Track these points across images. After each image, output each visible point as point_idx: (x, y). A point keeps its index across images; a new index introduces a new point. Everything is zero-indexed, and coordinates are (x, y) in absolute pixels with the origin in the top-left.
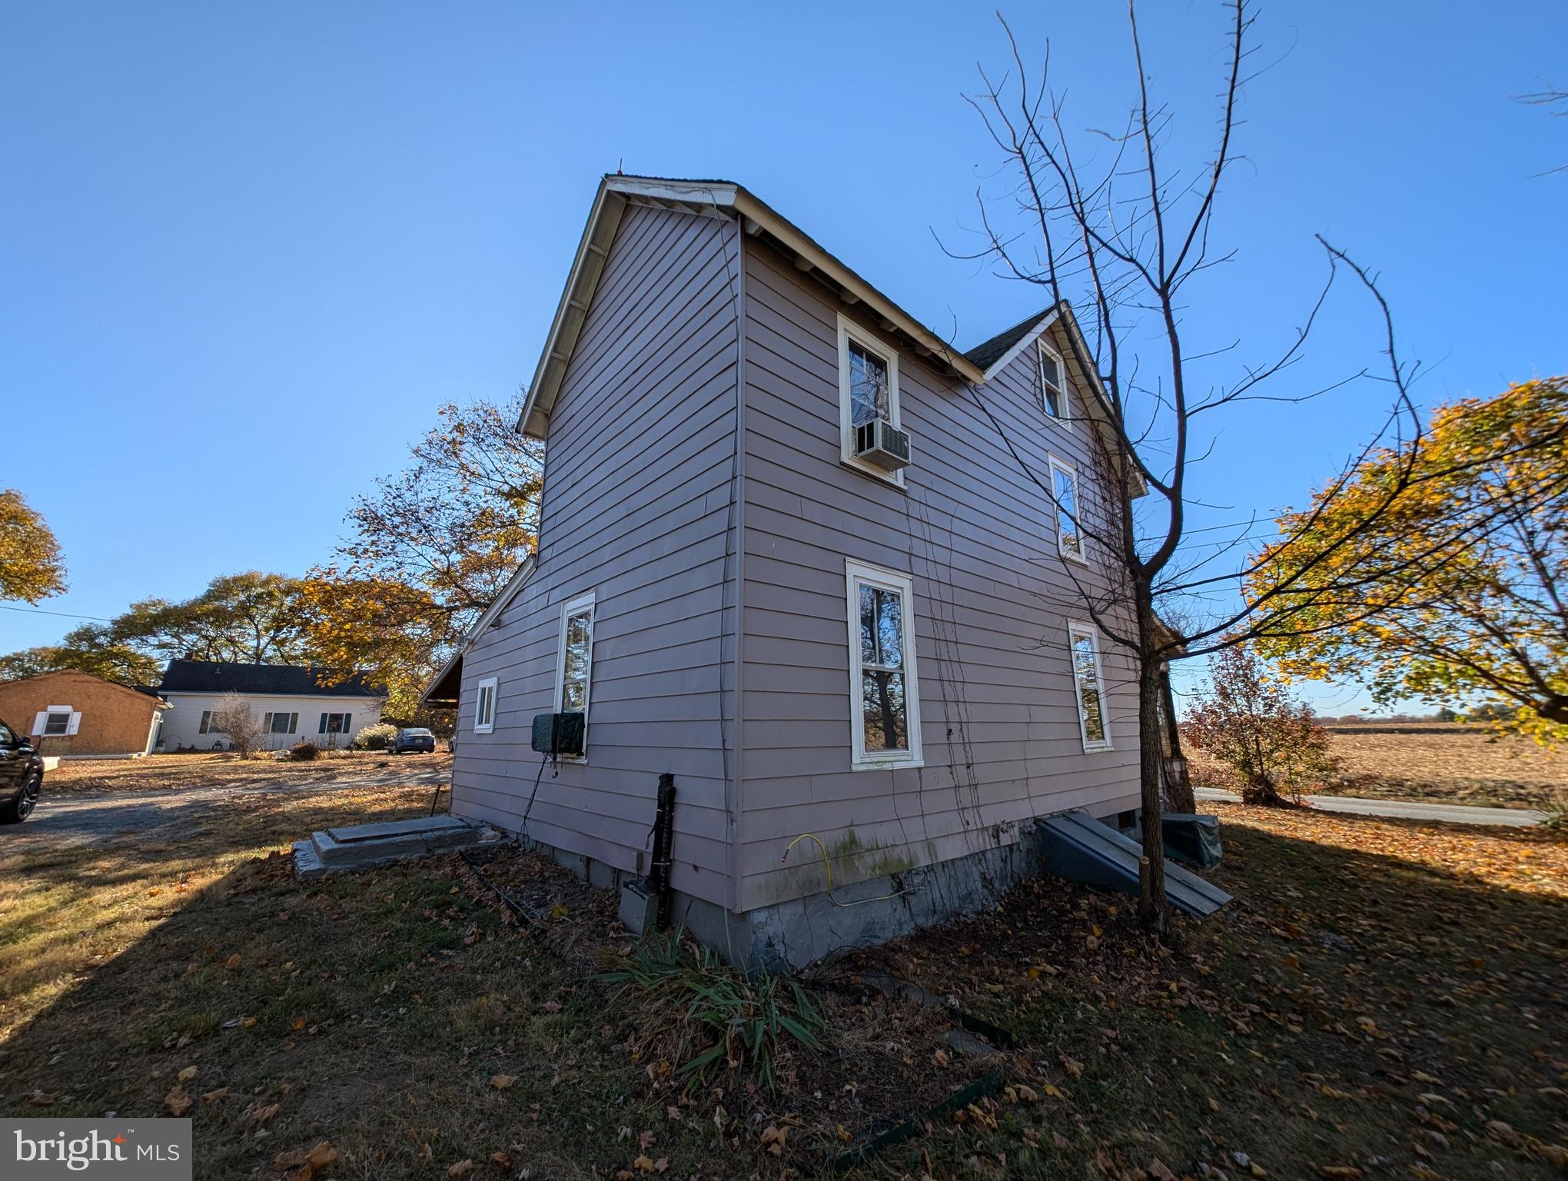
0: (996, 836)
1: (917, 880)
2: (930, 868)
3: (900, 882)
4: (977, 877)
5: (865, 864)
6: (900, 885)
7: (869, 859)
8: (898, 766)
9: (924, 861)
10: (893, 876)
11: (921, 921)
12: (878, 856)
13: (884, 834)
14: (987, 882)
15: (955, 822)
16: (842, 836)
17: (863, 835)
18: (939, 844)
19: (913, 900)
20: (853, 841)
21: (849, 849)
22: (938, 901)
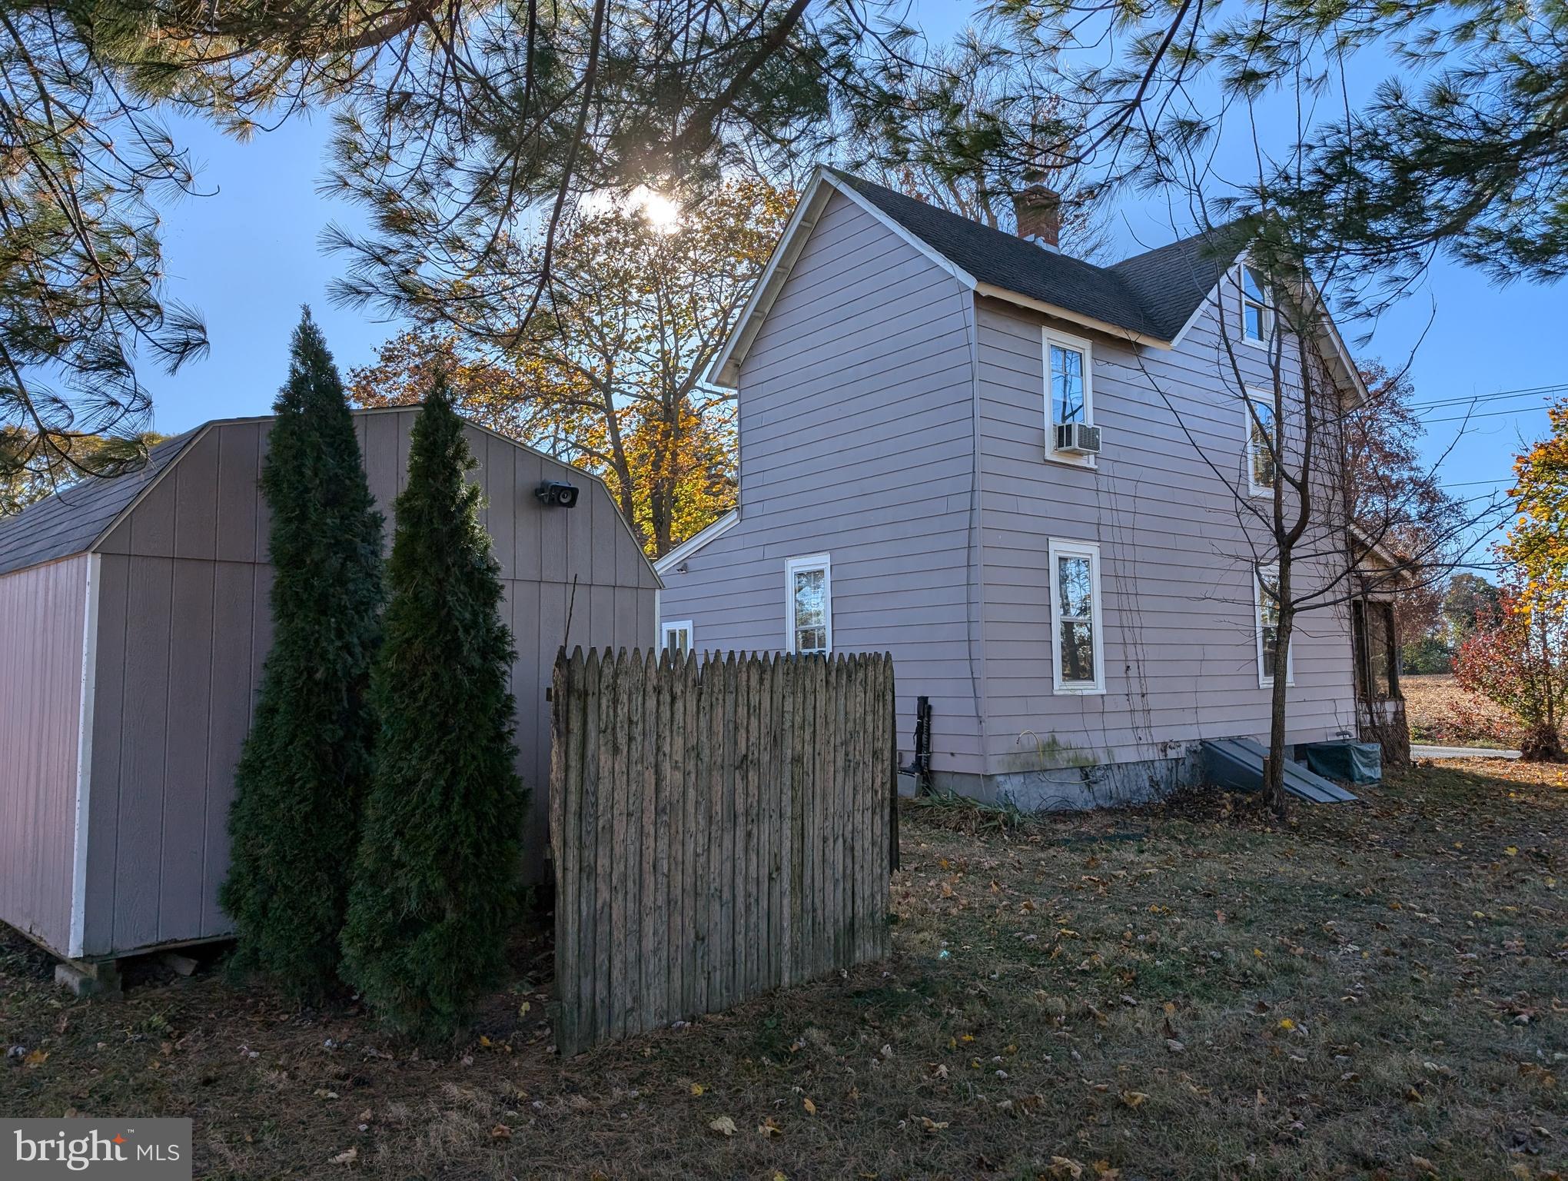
0: (1164, 751)
1: (1099, 773)
2: (1108, 767)
3: (1087, 773)
4: (1145, 777)
5: (1062, 759)
6: (1087, 776)
7: (1065, 755)
8: (1085, 693)
9: (1104, 760)
10: (1082, 768)
11: (1101, 802)
12: (1071, 754)
13: (1077, 740)
14: (1154, 784)
15: (1130, 738)
16: (1047, 738)
17: (1061, 739)
18: (1116, 751)
19: (1096, 787)
20: (1054, 741)
21: (1052, 747)
22: (1114, 790)
